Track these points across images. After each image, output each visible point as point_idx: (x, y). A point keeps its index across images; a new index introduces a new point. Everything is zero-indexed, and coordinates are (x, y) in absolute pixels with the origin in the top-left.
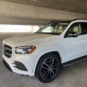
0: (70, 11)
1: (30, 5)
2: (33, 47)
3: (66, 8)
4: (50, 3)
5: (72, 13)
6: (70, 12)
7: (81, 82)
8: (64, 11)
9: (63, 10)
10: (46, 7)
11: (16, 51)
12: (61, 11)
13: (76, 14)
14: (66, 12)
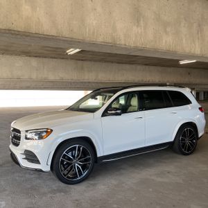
2: (49, 130)
6: (147, 67)
7: (124, 185)
10: (95, 61)
11: (26, 136)
14: (139, 67)
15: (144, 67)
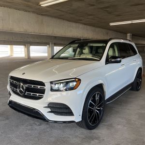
0: (85, 24)
1: (29, 12)
2: (77, 80)
3: (81, 20)
4: (63, 12)
5: (88, 27)
6: (85, 26)
8: (77, 24)
9: (77, 22)
11: (51, 87)
12: (74, 24)
13: (93, 28)
14: (81, 26)
15: (84, 26)
